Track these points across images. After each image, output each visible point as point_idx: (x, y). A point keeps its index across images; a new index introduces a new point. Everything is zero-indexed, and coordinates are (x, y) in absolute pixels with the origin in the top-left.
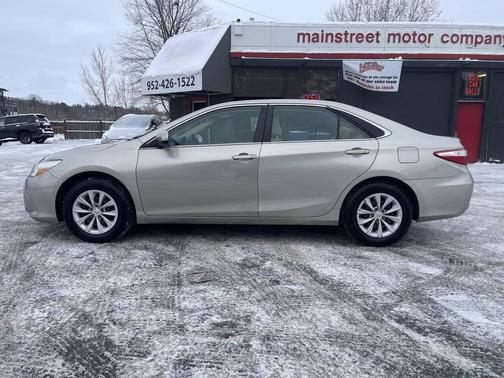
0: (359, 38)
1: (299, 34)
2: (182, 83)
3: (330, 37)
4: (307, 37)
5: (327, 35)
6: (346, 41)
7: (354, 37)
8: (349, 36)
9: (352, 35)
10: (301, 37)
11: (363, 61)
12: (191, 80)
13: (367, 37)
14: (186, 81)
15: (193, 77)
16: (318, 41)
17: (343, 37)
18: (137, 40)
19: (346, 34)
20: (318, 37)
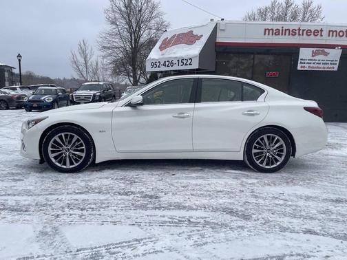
0: (309, 32)
1: (265, 30)
2: (181, 63)
3: (287, 32)
4: (271, 32)
5: (286, 30)
6: (299, 34)
7: (305, 32)
8: (301, 31)
9: (303, 30)
10: (267, 31)
11: (315, 49)
12: (189, 61)
13: (314, 32)
14: (185, 62)
15: (191, 59)
16: (279, 34)
17: (297, 32)
18: (112, 35)
19: (299, 29)
20: (279, 32)
